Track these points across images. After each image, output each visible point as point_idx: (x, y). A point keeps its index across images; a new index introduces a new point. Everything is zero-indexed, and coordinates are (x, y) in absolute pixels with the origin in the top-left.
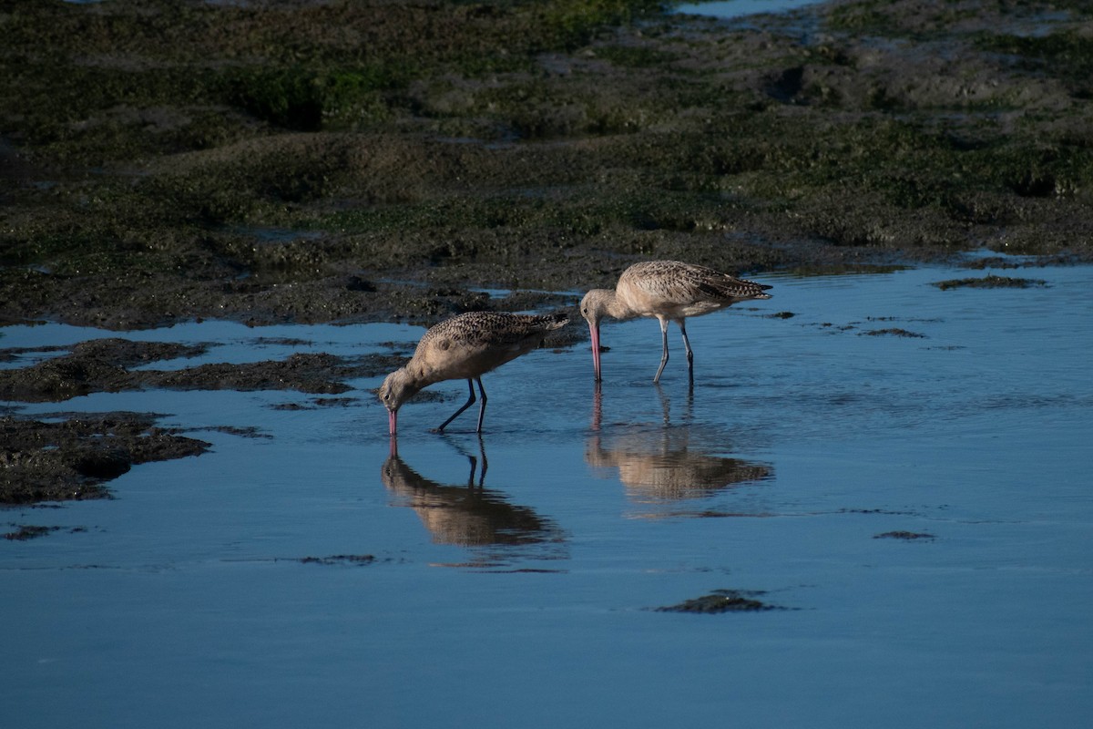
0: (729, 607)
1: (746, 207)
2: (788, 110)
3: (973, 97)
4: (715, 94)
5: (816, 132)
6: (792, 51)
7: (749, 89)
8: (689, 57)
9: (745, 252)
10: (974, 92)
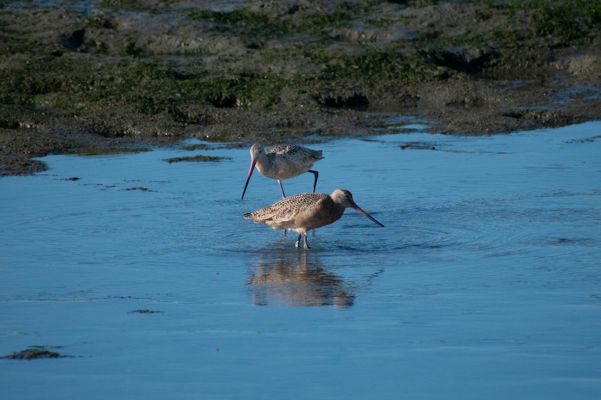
0: (40, 356)
1: (50, 113)
2: (76, 56)
3: (187, 48)
4: (32, 46)
5: (93, 69)
6: (78, 20)
7: (52, 43)
8: (15, 23)
9: (50, 141)
10: (188, 45)
